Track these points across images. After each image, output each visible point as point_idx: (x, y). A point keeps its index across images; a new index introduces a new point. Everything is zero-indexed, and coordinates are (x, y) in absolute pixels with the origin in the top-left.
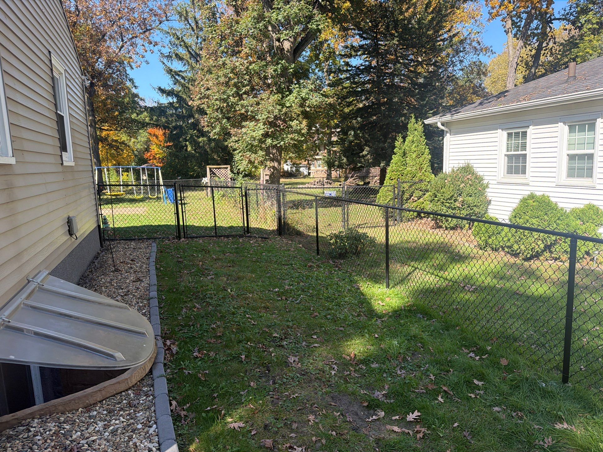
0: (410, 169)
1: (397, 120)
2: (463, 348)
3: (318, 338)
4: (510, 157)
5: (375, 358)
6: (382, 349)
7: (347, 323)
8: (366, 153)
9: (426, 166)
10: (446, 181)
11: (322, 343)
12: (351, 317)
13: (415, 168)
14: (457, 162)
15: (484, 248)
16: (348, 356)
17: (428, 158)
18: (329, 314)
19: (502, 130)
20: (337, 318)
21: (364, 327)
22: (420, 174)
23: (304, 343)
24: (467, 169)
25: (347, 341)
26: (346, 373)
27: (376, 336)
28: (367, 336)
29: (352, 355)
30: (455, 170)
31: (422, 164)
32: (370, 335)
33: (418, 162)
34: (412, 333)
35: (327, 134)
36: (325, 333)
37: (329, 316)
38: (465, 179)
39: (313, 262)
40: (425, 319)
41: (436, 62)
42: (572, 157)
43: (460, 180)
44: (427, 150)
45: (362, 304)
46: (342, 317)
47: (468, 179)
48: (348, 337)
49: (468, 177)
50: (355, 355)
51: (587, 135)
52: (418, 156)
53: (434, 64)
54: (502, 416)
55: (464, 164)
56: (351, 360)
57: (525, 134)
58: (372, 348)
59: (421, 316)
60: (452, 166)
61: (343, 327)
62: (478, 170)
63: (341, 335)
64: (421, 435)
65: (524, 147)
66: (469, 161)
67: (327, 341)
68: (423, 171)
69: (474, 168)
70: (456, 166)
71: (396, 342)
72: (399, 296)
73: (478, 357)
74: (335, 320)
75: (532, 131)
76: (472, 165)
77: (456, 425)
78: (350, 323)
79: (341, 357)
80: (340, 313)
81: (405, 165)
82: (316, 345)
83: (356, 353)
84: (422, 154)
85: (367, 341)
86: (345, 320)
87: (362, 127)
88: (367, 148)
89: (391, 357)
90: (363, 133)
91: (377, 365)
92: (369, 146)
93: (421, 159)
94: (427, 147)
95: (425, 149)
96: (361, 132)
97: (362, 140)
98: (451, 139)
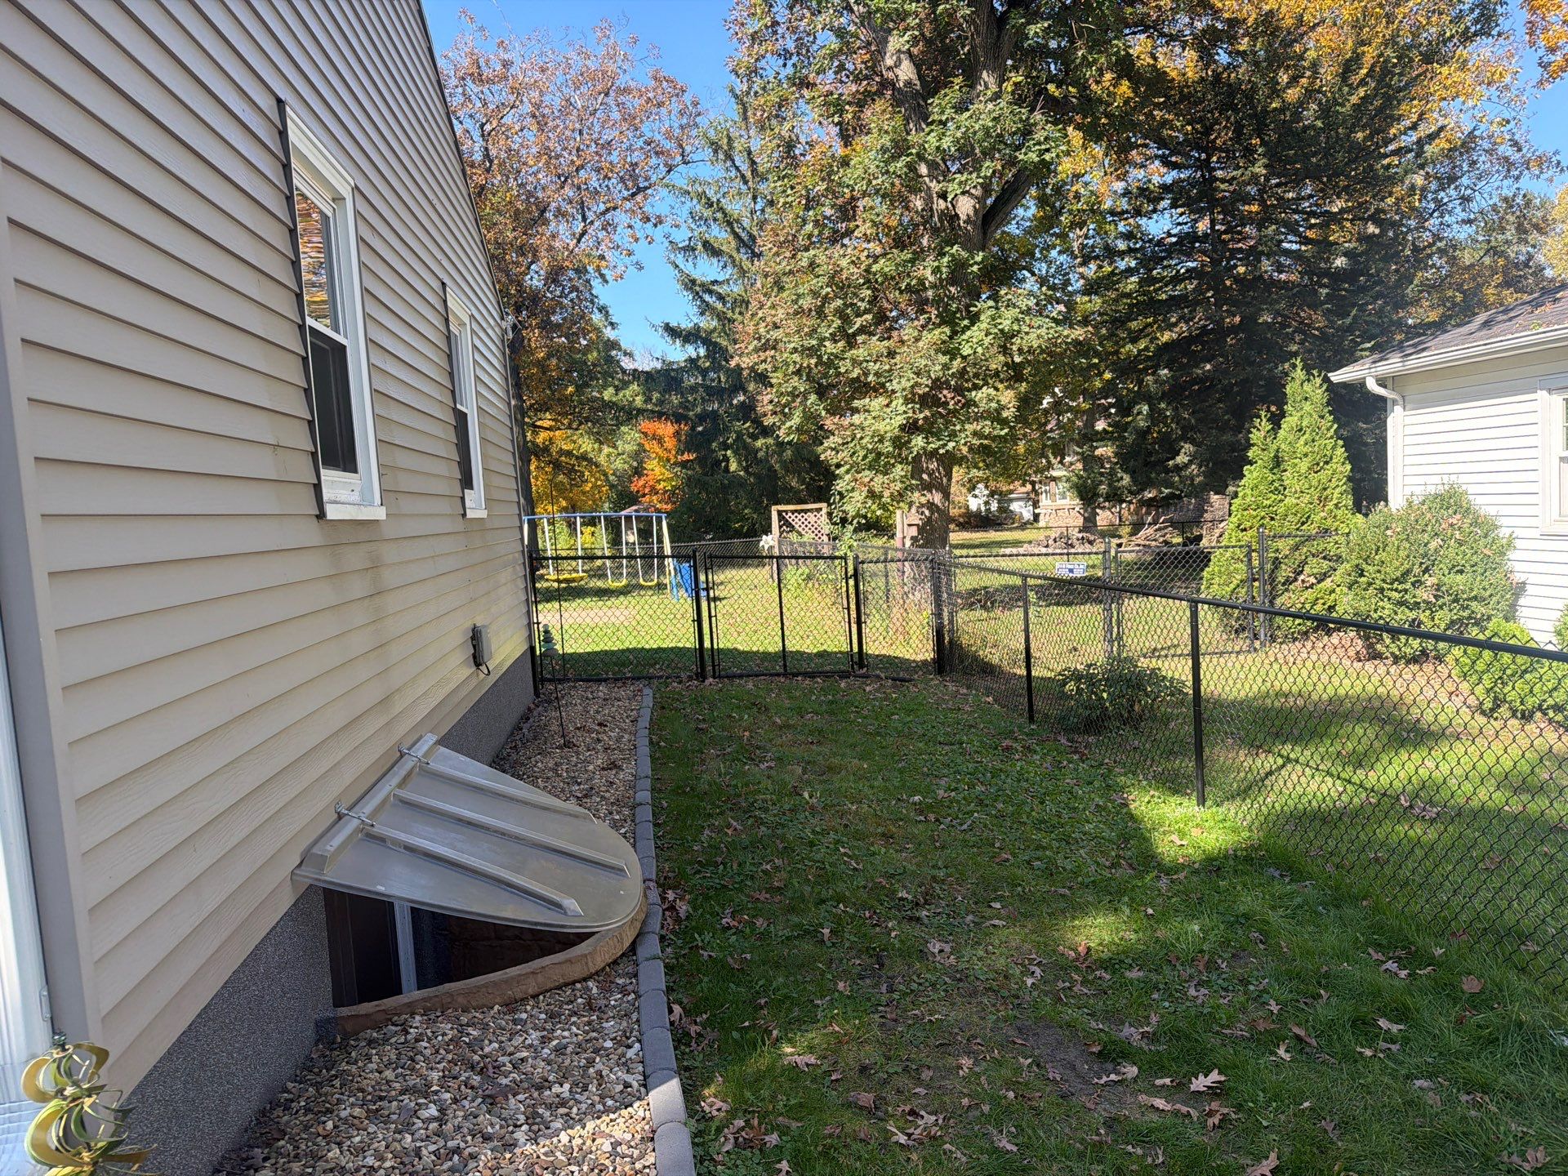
0: (1295, 501)
1: (1271, 370)
2: (1371, 950)
3: (1003, 907)
5: (1139, 959)
6: (1157, 940)
7: (1081, 880)
8: (1186, 460)
9: (1340, 493)
10: (1389, 532)
11: (1012, 919)
12: (1092, 868)
13: (1306, 499)
14: (1421, 480)
16: (1071, 950)
17: (1342, 472)
18: (1038, 859)
19: (1550, 391)
20: (1058, 868)
21: (1121, 892)
22: (1323, 514)
23: (970, 917)
24: (1450, 501)
25: (1074, 918)
26: (1062, 985)
27: (1150, 911)
28: (1127, 910)
29: (1080, 949)
30: (1416, 502)
31: (1325, 489)
32: (1134, 910)
33: (1315, 483)
34: (1243, 909)
35: (1084, 412)
36: (1023, 898)
37: (1037, 864)
38: (1443, 526)
39: (1015, 739)
40: (1287, 880)
43: (1429, 529)
44: (1340, 451)
45: (1127, 841)
46: (1069, 868)
47: (1451, 525)
48: (1078, 909)
49: (1451, 521)
50: (1089, 949)
52: (1315, 468)
55: (1440, 487)
56: (1076, 960)
58: (1133, 936)
59: (1276, 874)
60: (1408, 491)
61: (1071, 889)
62: (1480, 500)
63: (1063, 905)
64: (1216, 1119)
66: (1453, 477)
67: (1025, 916)
68: (1330, 505)
69: (1471, 497)
70: (1418, 490)
71: (1197, 927)
72: (1228, 824)
73: (1407, 972)
74: (1051, 874)
76: (1464, 487)
77: (1306, 1105)
78: (1088, 880)
79: (1054, 951)
80: (1066, 858)
81: (1280, 490)
82: (997, 922)
83: (1092, 945)
84: (1327, 463)
85: (1125, 922)
86: (1076, 873)
87: (1174, 393)
88: (1188, 447)
89: (1178, 959)
90: (1176, 409)
91: (1141, 974)
92: (1193, 442)
93: (1323, 475)
94: (1341, 442)
95: (1334, 448)
96: (1168, 404)
97: (1174, 426)
98: (1408, 420)
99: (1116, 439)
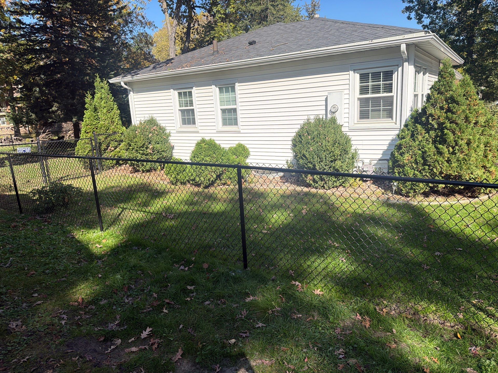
0: (103, 123)
1: (82, 79)
2: (175, 265)
3: (39, 295)
4: (182, 111)
5: (104, 295)
6: (107, 286)
7: (68, 272)
8: (56, 108)
9: (117, 119)
10: (137, 132)
11: (45, 299)
12: (71, 266)
13: (107, 122)
14: (143, 116)
15: (175, 183)
16: (76, 302)
17: (117, 113)
18: (47, 269)
19: (174, 90)
20: (57, 270)
21: (86, 272)
22: (113, 127)
23: (24, 305)
24: (152, 122)
25: (72, 288)
26: (76, 318)
27: (100, 276)
28: (91, 278)
29: (79, 300)
30: (142, 122)
31: (113, 118)
32: (94, 277)
33: (109, 116)
34: (132, 264)
35: (8, 90)
36: (47, 288)
37: (47, 271)
38: (152, 130)
39: (17, 221)
40: (141, 249)
41: (110, 29)
42: (224, 111)
43: (148, 131)
44: (115, 106)
45: (80, 251)
46: (62, 269)
47: (154, 129)
48: (73, 284)
49: (154, 128)
50: (83, 299)
51: (231, 95)
52: (108, 111)
53: (108, 31)
54: (212, 307)
55: (149, 118)
56: (79, 305)
57: (190, 93)
58: (98, 287)
59: (137, 248)
60: (139, 119)
61: (65, 277)
62: (161, 122)
63: (65, 286)
64: (156, 346)
65: (191, 104)
66: (152, 115)
67: (51, 295)
68: (115, 124)
69: (157, 121)
70: (142, 119)
71: (119, 276)
73: (187, 268)
74: (55, 273)
75: (195, 91)
76: (155, 118)
77: (181, 326)
78: (71, 272)
79: (69, 305)
80: (59, 265)
81: (98, 119)
82: (39, 302)
83: (83, 297)
84: (112, 110)
85: (92, 283)
86: (65, 270)
87: (47, 85)
88: (56, 104)
89: (117, 290)
90: (49, 90)
91: (105, 301)
92: (58, 103)
93: (112, 114)
94: (115, 103)
95: (113, 105)
96: (46, 88)
97: (49, 96)
98: (135, 97)
99: (26, 101)
